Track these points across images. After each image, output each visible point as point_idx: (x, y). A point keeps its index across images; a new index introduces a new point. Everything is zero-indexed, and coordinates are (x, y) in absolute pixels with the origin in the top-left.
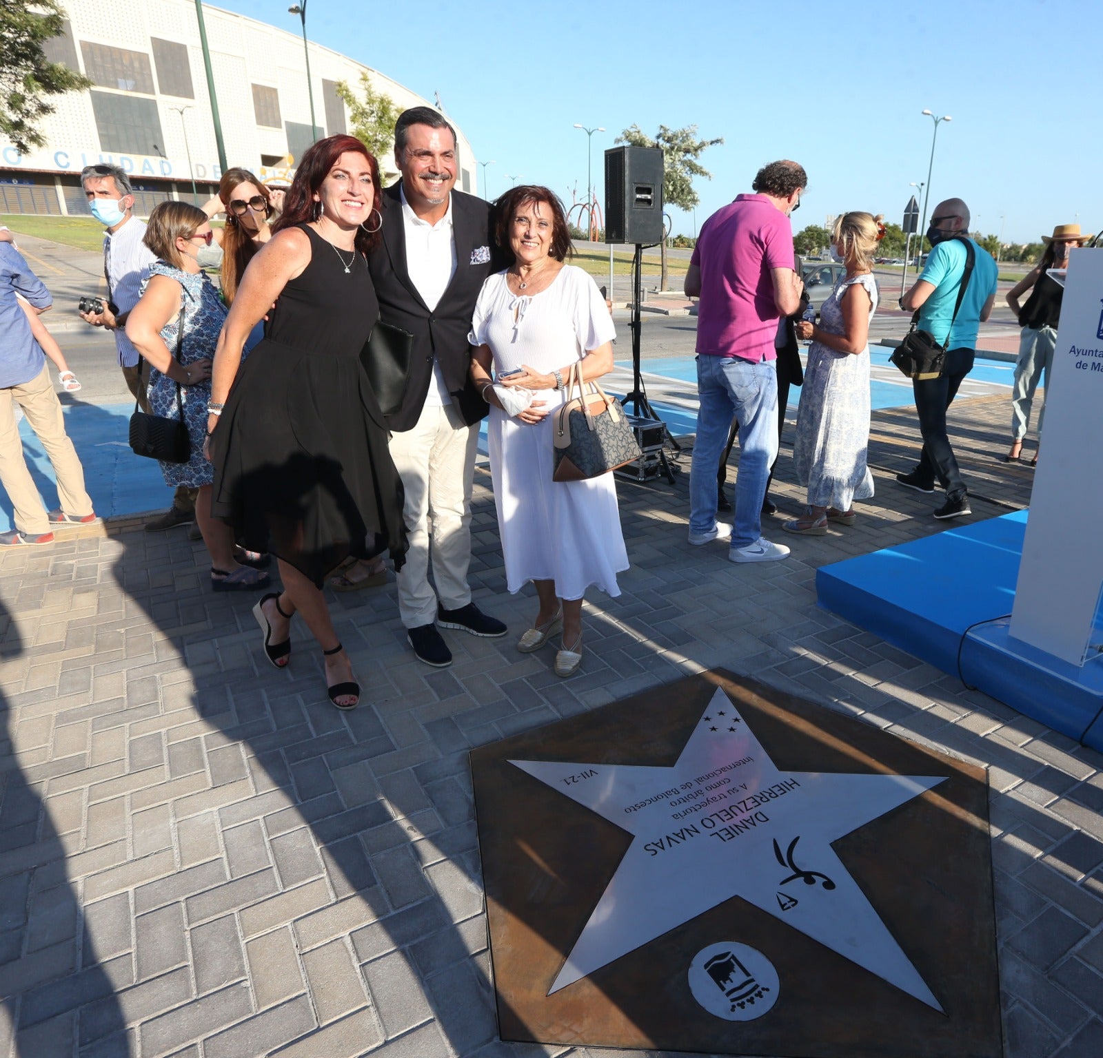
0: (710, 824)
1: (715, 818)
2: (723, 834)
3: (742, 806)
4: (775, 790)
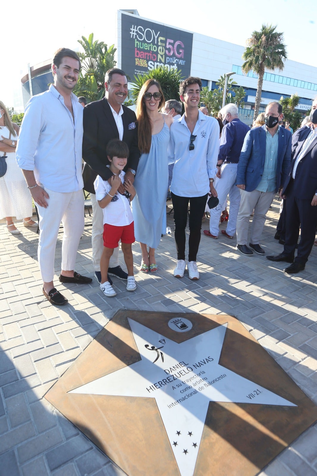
0: (189, 369)
1: (187, 372)
3: (175, 377)
4: (159, 386)
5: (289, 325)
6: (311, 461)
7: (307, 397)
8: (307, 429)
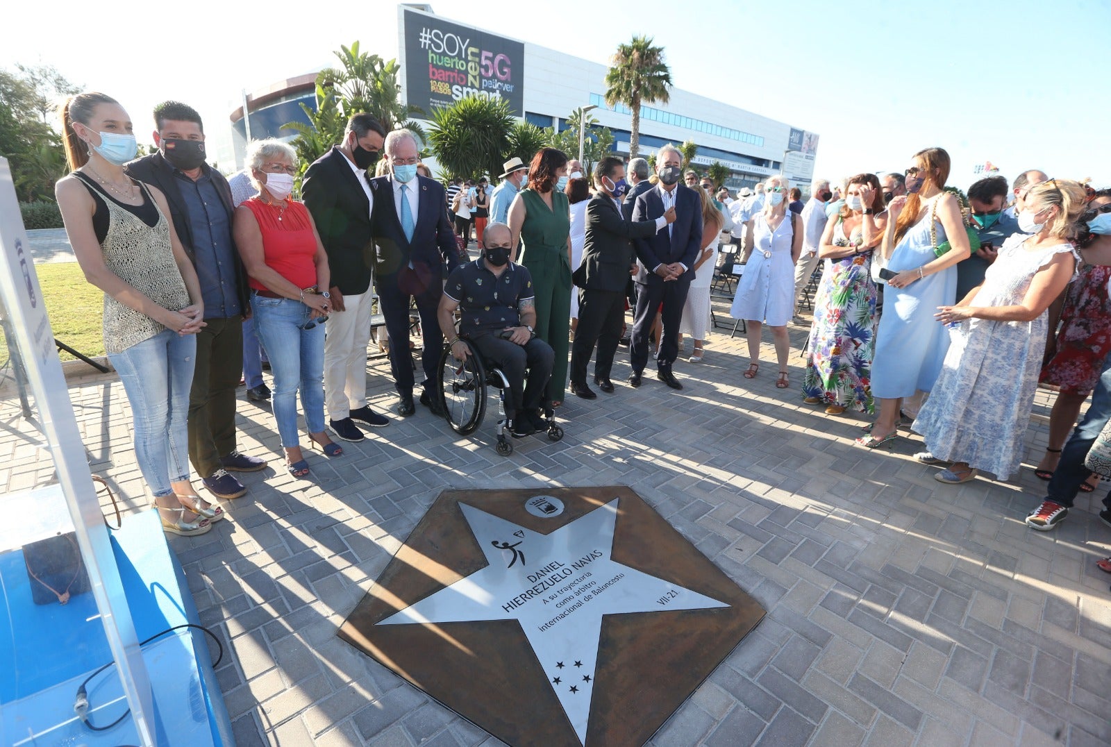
0: (566, 571)
1: (563, 575)
2: (557, 566)
3: (546, 586)
4: (522, 601)
5: (710, 492)
6: (752, 676)
7: (743, 591)
8: (746, 635)
